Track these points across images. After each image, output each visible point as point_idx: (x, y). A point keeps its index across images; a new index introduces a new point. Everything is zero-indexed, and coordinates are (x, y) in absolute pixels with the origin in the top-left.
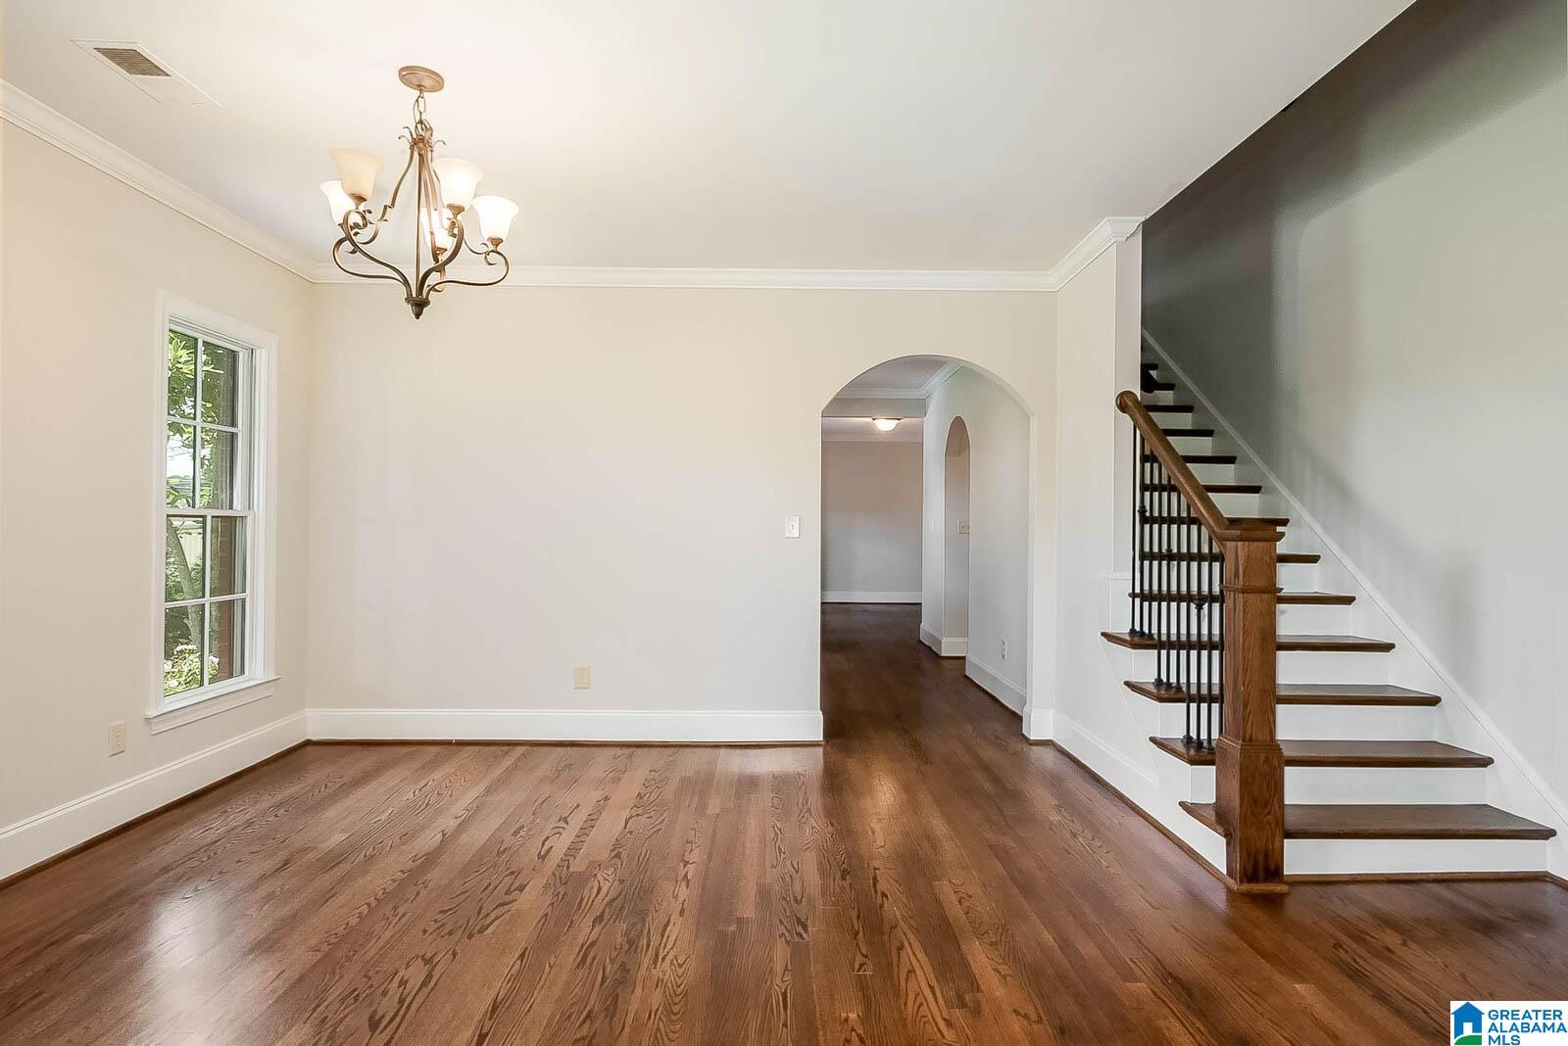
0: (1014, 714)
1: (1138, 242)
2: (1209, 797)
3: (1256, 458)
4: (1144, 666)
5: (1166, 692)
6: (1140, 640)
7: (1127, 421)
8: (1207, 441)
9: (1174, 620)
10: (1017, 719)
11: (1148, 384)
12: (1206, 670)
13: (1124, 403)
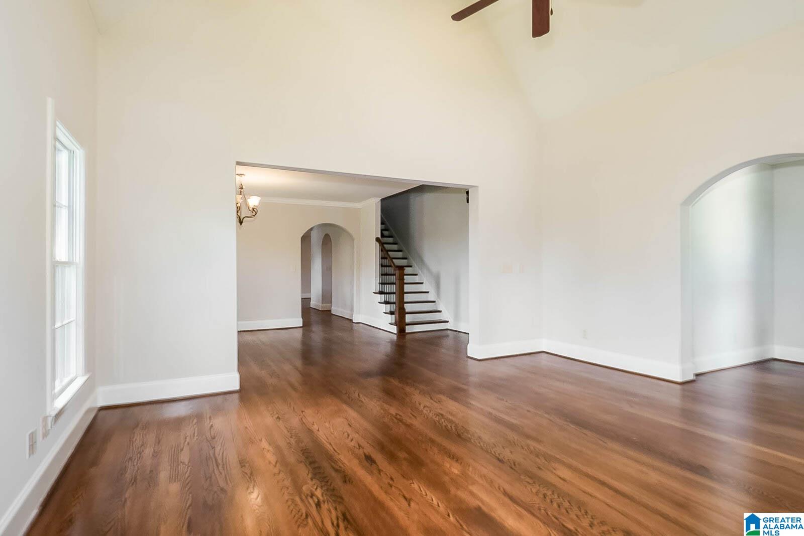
0: (349, 319)
1: (380, 203)
2: (394, 322)
3: (406, 251)
4: (382, 298)
5: (386, 303)
6: (381, 293)
7: (378, 244)
8: (401, 253)
9: (387, 288)
10: (351, 320)
11: (382, 235)
12: (393, 298)
13: (377, 240)
